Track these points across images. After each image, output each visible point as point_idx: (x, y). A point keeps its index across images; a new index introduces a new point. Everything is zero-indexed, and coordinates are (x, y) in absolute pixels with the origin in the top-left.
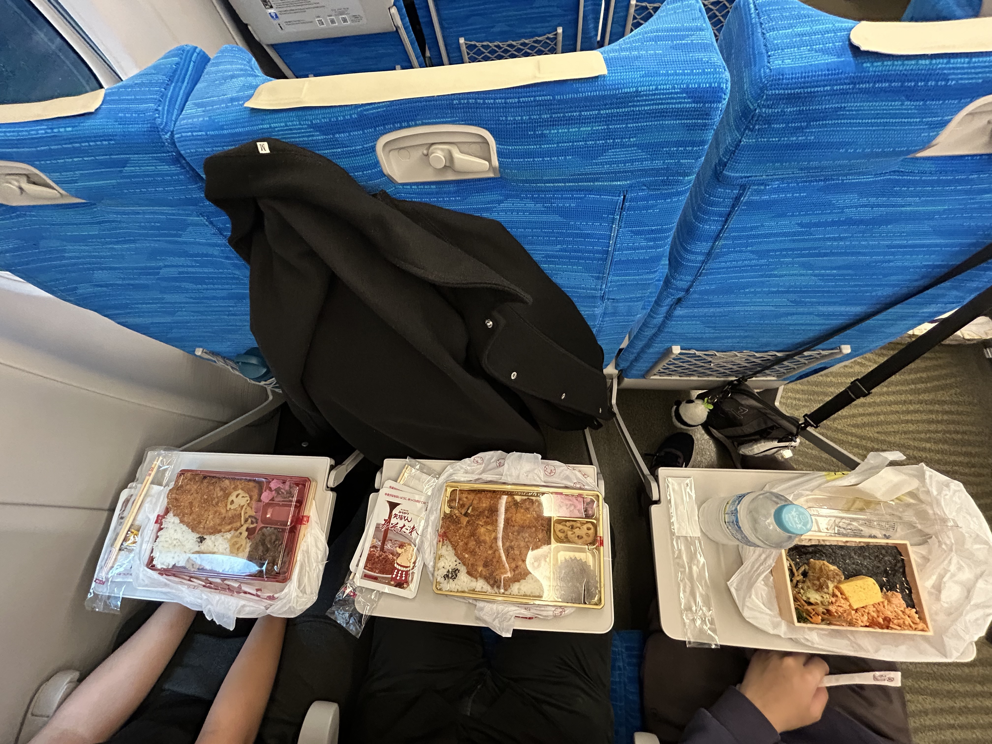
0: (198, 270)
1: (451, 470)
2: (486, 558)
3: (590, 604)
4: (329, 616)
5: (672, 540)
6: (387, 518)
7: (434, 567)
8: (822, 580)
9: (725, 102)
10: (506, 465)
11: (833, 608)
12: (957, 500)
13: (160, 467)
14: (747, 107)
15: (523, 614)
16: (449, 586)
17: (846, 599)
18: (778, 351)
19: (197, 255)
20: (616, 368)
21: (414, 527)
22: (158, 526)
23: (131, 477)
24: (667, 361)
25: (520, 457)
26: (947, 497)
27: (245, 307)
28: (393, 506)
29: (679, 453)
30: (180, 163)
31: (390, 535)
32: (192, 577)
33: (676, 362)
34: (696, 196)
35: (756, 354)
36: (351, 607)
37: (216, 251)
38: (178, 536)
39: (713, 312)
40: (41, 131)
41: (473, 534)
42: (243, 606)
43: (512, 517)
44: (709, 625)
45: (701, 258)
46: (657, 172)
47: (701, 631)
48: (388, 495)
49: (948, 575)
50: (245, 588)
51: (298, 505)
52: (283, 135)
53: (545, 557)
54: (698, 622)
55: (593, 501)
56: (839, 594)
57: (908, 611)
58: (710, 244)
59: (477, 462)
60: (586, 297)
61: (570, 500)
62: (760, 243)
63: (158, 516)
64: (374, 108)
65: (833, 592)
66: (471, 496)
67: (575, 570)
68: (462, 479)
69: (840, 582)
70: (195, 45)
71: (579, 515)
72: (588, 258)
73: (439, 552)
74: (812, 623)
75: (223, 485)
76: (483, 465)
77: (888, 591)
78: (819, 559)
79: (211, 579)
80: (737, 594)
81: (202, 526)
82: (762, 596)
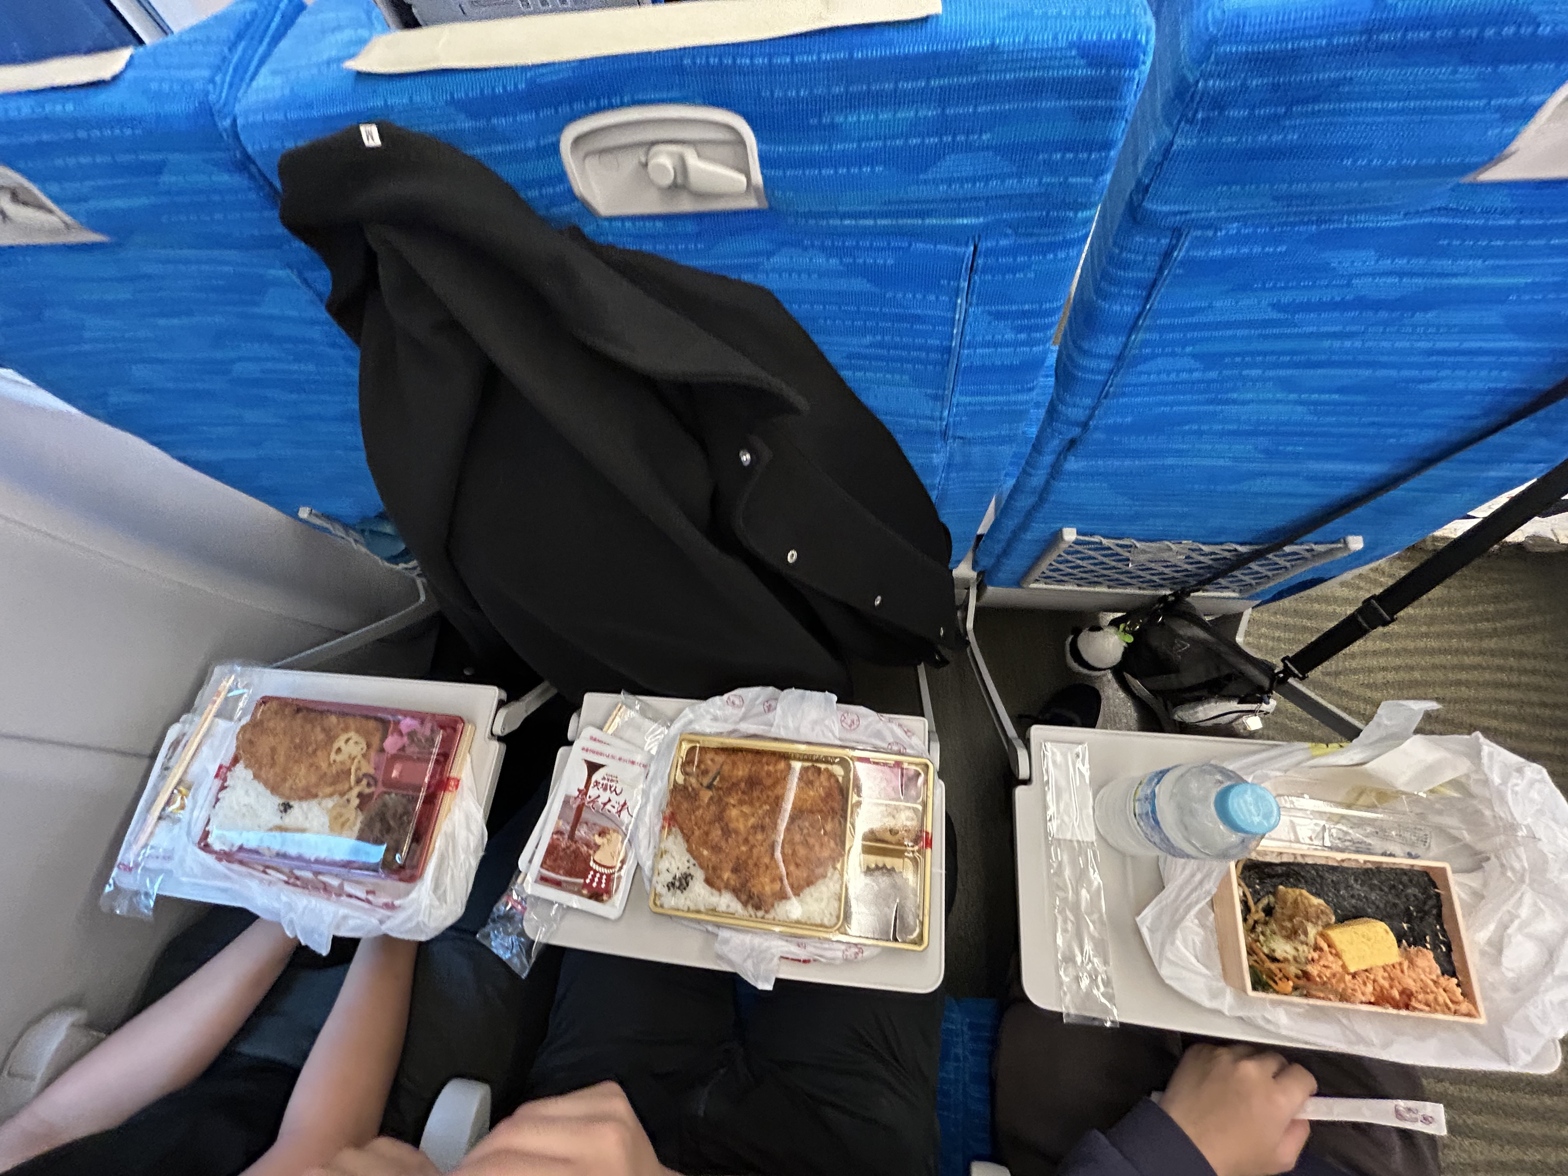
0: (292, 367)
1: (690, 715)
2: (737, 858)
3: (904, 942)
4: (480, 940)
5: (1047, 845)
6: (582, 787)
7: (653, 869)
8: (1297, 920)
9: (1146, 68)
10: (778, 708)
11: (1313, 970)
12: (1537, 796)
13: (230, 691)
14: (1183, 79)
15: (793, 953)
16: (673, 900)
17: (1338, 955)
18: (1241, 544)
19: (288, 339)
20: (974, 568)
21: (625, 804)
22: (218, 783)
23: (188, 706)
24: (1055, 556)
25: (803, 698)
26: (1517, 788)
28: (593, 768)
30: (247, 169)
31: (585, 815)
32: (268, 867)
33: (1070, 558)
35: (1204, 547)
36: (516, 928)
38: (251, 800)
39: (1128, 467)
41: (720, 818)
42: (345, 917)
44: (1102, 989)
45: (1105, 365)
46: (1028, 200)
47: (1089, 994)
48: (587, 750)
49: (1516, 923)
50: (349, 888)
51: (442, 759)
52: (406, 119)
54: (1085, 983)
55: (918, 774)
56: (1325, 946)
57: (1444, 981)
58: (1122, 339)
59: (733, 703)
60: (916, 432)
61: (881, 771)
62: (1208, 339)
63: (220, 767)
65: (1316, 943)
66: (720, 758)
68: (708, 730)
69: (1328, 926)
71: (894, 796)
72: (919, 361)
73: (662, 846)
74: (1277, 992)
75: (326, 723)
76: (743, 709)
77: (1410, 946)
78: (1295, 886)
79: (298, 873)
80: (1151, 939)
81: (288, 785)
82: (1194, 943)
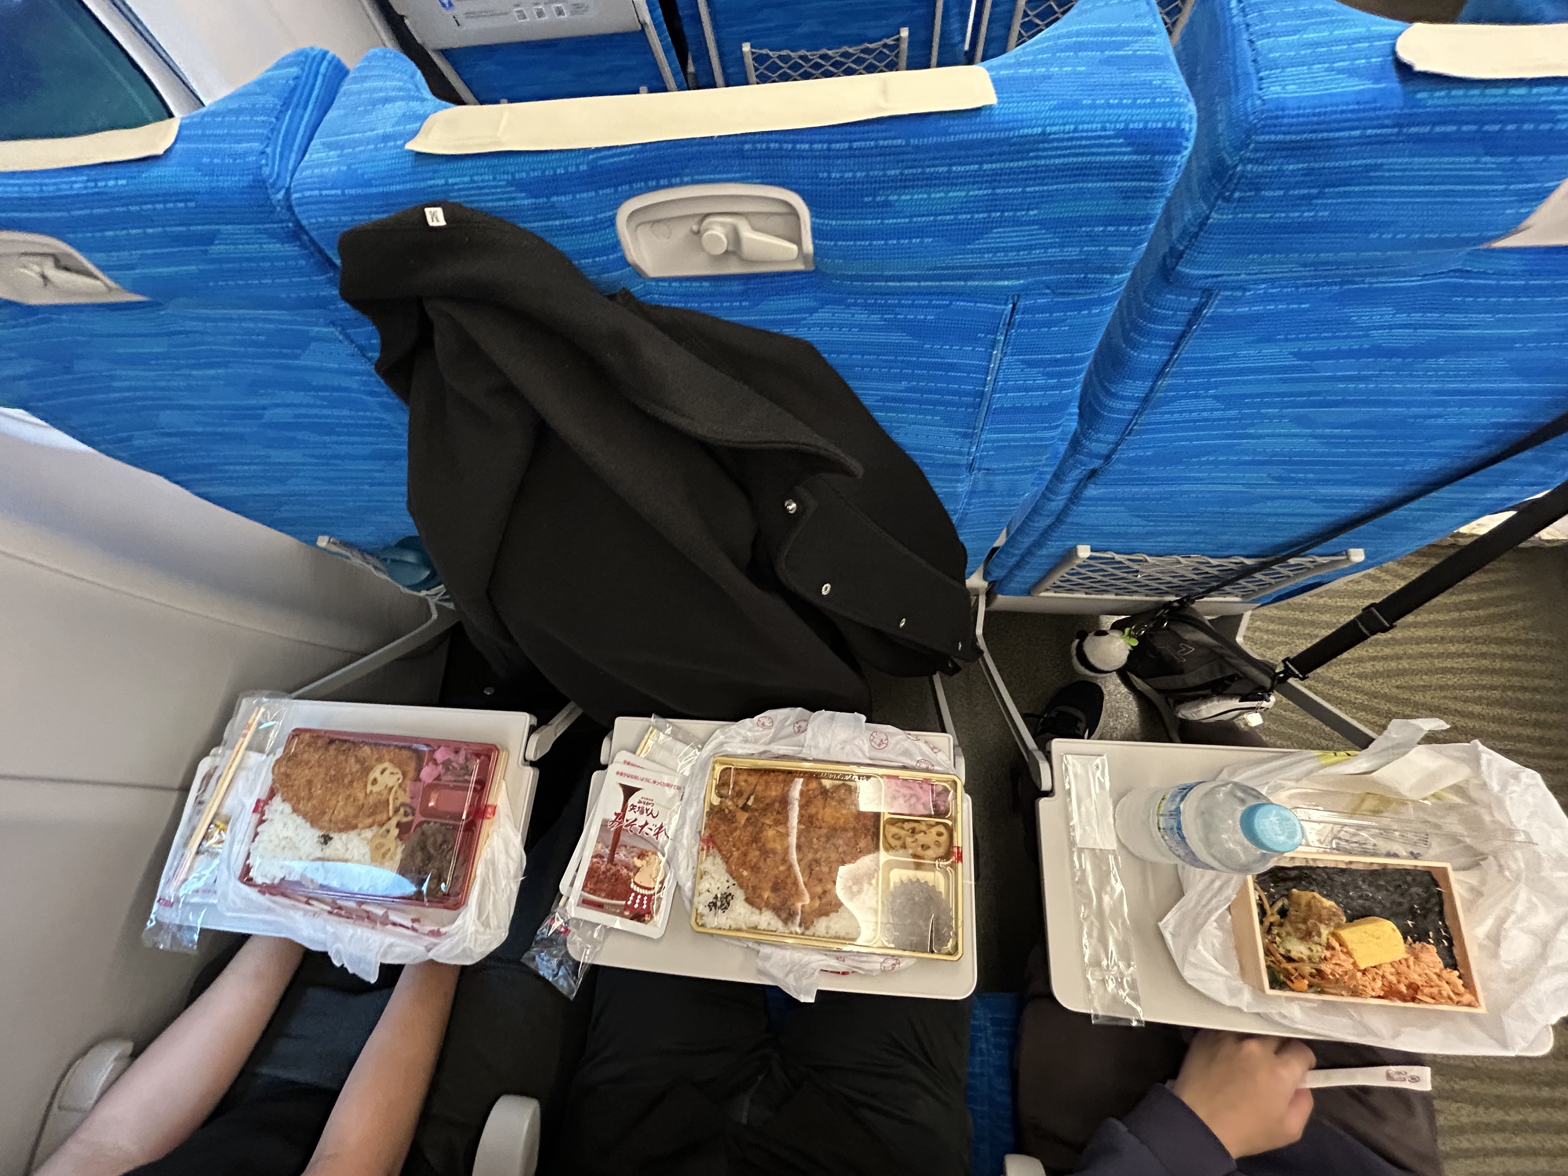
0: (325, 412)
1: (722, 737)
2: (776, 877)
3: (939, 953)
4: (527, 963)
5: (1071, 854)
6: (619, 811)
7: (693, 889)
8: (1311, 922)
9: (1186, 153)
10: (809, 731)
11: (1326, 968)
12: (1530, 800)
13: (260, 724)
14: (1221, 162)
15: (833, 967)
16: (717, 920)
17: (1348, 953)
18: (1247, 557)
19: (325, 388)
20: (985, 578)
21: (661, 827)
22: (257, 816)
23: (216, 739)
24: (1067, 569)
25: (832, 718)
26: (1513, 795)
27: (401, 471)
28: (629, 791)
29: (1079, 714)
30: (300, 240)
31: (623, 838)
32: (311, 898)
33: (1083, 571)
34: (1128, 307)
35: (1211, 560)
36: (560, 951)
37: (353, 383)
38: (290, 832)
39: (1146, 493)
40: (78, 184)
41: (755, 839)
42: (391, 946)
43: (817, 813)
44: (1128, 990)
45: (1132, 406)
46: (1069, 265)
47: (1116, 999)
48: (622, 774)
49: (1513, 918)
50: (394, 917)
51: (479, 787)
52: (467, 196)
53: (870, 875)
54: (1111, 986)
55: (946, 791)
56: (1336, 945)
57: (1447, 974)
58: (1148, 384)
59: (763, 724)
60: (942, 466)
61: (910, 788)
62: (1229, 383)
63: (258, 801)
64: (613, 156)
65: (1328, 942)
66: (753, 779)
67: (917, 899)
68: (740, 752)
69: (1339, 926)
70: (326, 48)
71: (926, 812)
72: (950, 404)
73: (702, 867)
74: (1293, 990)
75: (360, 754)
76: (773, 730)
77: (1414, 942)
78: (1306, 889)
79: (340, 902)
80: (1174, 943)
81: (327, 817)
82: (1213, 946)
